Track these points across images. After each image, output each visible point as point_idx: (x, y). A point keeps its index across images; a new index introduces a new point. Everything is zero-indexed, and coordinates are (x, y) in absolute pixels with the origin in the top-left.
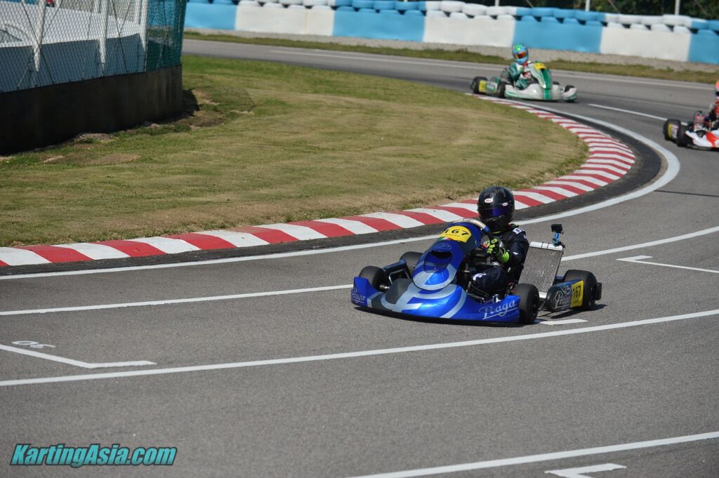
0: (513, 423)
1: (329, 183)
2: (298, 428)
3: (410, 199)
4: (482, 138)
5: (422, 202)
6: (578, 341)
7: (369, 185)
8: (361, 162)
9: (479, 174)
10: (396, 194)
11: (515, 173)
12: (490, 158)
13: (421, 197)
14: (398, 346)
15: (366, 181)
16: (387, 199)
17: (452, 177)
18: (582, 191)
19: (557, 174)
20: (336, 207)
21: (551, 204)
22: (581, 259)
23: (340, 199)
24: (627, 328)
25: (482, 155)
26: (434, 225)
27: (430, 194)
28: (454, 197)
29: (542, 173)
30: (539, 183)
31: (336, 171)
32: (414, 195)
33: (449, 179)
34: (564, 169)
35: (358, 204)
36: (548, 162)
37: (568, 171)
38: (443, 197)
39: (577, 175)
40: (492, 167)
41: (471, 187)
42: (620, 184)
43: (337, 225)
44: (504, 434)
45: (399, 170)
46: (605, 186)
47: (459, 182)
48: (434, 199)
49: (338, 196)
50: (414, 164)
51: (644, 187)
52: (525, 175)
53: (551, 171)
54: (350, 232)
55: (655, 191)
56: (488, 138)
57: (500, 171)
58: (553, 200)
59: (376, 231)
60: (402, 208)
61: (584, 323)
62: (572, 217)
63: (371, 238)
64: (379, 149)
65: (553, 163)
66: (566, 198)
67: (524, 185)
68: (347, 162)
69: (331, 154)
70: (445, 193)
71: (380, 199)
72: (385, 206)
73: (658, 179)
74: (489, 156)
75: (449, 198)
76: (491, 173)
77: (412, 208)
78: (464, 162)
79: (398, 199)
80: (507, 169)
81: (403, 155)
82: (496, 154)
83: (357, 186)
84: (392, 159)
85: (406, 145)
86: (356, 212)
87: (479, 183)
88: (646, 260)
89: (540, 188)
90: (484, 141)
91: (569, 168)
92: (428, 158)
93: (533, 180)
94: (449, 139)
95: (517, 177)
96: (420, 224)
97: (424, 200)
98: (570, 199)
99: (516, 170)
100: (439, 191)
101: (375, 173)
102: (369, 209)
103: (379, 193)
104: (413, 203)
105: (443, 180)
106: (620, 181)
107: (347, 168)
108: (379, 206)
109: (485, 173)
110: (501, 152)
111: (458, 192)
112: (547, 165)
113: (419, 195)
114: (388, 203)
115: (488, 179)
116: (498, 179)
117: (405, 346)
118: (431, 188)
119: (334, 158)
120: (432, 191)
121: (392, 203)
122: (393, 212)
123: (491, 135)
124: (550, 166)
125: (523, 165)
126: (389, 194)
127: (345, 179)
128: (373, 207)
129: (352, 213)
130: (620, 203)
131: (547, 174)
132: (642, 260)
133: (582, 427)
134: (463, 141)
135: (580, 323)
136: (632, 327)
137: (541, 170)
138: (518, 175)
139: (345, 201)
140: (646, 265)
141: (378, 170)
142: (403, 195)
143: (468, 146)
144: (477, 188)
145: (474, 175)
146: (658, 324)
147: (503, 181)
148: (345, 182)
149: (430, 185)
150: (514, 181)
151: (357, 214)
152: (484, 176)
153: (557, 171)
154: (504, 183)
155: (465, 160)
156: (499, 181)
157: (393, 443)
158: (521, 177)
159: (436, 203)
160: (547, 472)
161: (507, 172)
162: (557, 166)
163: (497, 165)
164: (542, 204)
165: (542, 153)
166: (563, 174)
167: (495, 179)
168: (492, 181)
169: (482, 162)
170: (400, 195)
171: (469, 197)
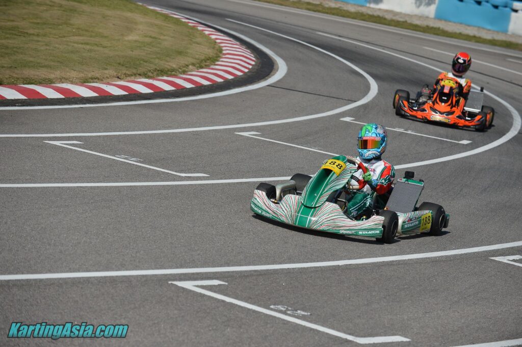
0: (149, 245)
1: (31, 59)
3: (90, 76)
4: (146, 36)
5: (98, 79)
6: (201, 190)
7: (61, 63)
8: (57, 46)
9: (142, 62)
10: (80, 71)
11: (167, 63)
12: (151, 51)
13: (98, 75)
14: (71, 182)
15: (59, 60)
16: (73, 74)
17: (122, 63)
18: (214, 81)
19: (198, 67)
20: (36, 77)
21: (191, 88)
22: (209, 131)
23: (39, 72)
24: (237, 183)
25: (145, 48)
26: (106, 97)
27: (105, 73)
28: (122, 77)
29: (188, 66)
30: (184, 72)
31: (38, 51)
32: (93, 73)
33: (119, 64)
34: (203, 64)
35: (52, 76)
36: (192, 58)
37: (206, 65)
38: (114, 77)
39: (212, 69)
40: (152, 58)
41: (135, 71)
42: (242, 78)
43: (35, 90)
44: (142, 252)
45: (84, 54)
46: (232, 79)
47: (127, 67)
48: (107, 77)
49: (38, 69)
50: (95, 51)
51: (259, 82)
52: (174, 66)
53: (193, 64)
54: (44, 96)
55: (268, 86)
56: (150, 37)
57: (157, 61)
58: (193, 86)
59: (62, 97)
60: (83, 82)
61: (207, 177)
63: (59, 102)
64: (71, 38)
65: (196, 59)
66: (202, 85)
67: (173, 73)
68: (46, 45)
69: (35, 38)
70: (115, 74)
71: (68, 74)
72: (71, 80)
73: (270, 77)
75: (118, 77)
76: (151, 63)
77: (90, 82)
78: (131, 52)
79: (82, 75)
80: (162, 60)
81: (87, 44)
82: (155, 49)
83: (53, 63)
84: (80, 46)
85: (91, 36)
86: (50, 82)
87: (140, 68)
88: (256, 135)
89: (184, 76)
90: (147, 38)
91: (207, 64)
92: (106, 47)
93: (180, 70)
94: (122, 35)
95: (168, 67)
96: (95, 95)
97: (98, 77)
98: (205, 86)
99: (168, 62)
100: (111, 72)
101: (66, 55)
102: (59, 80)
103: (67, 69)
104: (92, 79)
105: (115, 64)
106: (243, 77)
107: (47, 49)
108: (66, 79)
109: (146, 62)
111: (125, 74)
112: (191, 60)
114: (74, 78)
115: (147, 66)
116: (155, 67)
117: (76, 182)
118: (106, 69)
119: (38, 41)
120: (106, 72)
121: (76, 78)
122: (76, 84)
123: (153, 35)
124: (194, 61)
125: (173, 59)
126: (75, 70)
127: (44, 57)
128: (62, 80)
129: (47, 83)
130: (242, 92)
131: (190, 67)
132: (254, 135)
133: (198, 252)
134: (132, 37)
135: (204, 177)
136: (241, 183)
137: (187, 63)
138: (169, 66)
139: (42, 73)
140: (256, 139)
141: (68, 53)
142: (85, 73)
143: (136, 41)
144: (139, 72)
145: (138, 63)
147: (158, 69)
148: (45, 59)
149: (106, 67)
150: (166, 69)
151: (50, 84)
152: (145, 64)
153: (198, 65)
154: (158, 71)
155: (132, 51)
156: (156, 69)
157: (61, 252)
158: (171, 67)
159: (108, 80)
160: (170, 282)
161: (162, 63)
162: (198, 61)
163: (155, 56)
164: (184, 88)
165: (188, 51)
166: (202, 68)
167: (153, 67)
168: (150, 68)
169: (145, 54)
170: (83, 73)
171: (133, 78)
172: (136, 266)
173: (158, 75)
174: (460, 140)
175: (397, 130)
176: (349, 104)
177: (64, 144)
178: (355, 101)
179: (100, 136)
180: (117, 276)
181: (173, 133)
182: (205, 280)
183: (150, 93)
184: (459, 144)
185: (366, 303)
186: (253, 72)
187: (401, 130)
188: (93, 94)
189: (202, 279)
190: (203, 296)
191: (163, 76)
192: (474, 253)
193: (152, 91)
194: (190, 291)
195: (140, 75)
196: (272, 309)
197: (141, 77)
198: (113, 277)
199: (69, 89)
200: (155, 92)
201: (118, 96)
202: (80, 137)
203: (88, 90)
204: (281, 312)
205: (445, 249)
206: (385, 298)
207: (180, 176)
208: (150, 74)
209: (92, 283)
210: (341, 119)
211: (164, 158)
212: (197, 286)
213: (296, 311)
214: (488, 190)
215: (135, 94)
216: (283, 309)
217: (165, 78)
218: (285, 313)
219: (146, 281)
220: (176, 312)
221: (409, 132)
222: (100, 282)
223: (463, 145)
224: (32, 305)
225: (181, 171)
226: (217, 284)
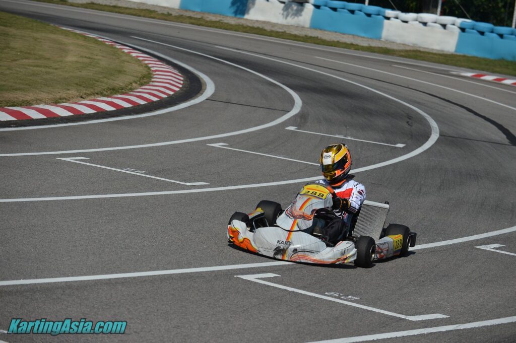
0: (199, 246)
1: (4, 83)
2: (73, 242)
3: (58, 97)
4: (82, 57)
5: (66, 99)
6: (211, 197)
7: (30, 85)
8: (17, 69)
9: (94, 82)
10: (49, 93)
11: (116, 82)
12: (96, 71)
13: (64, 96)
14: (102, 194)
15: (26, 82)
16: (44, 96)
17: (79, 83)
18: (161, 97)
19: (139, 84)
20: (16, 99)
21: (145, 105)
22: (184, 143)
23: (15, 94)
24: (236, 190)
25: (89, 69)
26: (80, 115)
27: (69, 94)
28: (84, 97)
29: (131, 84)
30: (131, 90)
31: (5, 75)
32: (60, 94)
33: (77, 84)
34: (143, 81)
35: (28, 98)
36: (132, 76)
37: (145, 83)
38: (77, 96)
39: (152, 86)
40: (100, 78)
41: (92, 90)
42: (181, 93)
43: (20, 112)
44: (198, 252)
45: (45, 77)
46: (173, 95)
47: (84, 87)
48: (72, 97)
49: (14, 92)
50: (51, 73)
51: (198, 97)
52: (121, 84)
53: (136, 83)
54: (30, 117)
55: (207, 99)
56: (86, 57)
57: (105, 80)
58: (146, 102)
59: (45, 117)
60: (56, 102)
61: (208, 185)
62: (163, 114)
63: (44, 122)
65: (135, 77)
66: (153, 102)
67: (123, 91)
68: (8, 69)
70: (78, 94)
71: (40, 95)
72: (44, 101)
73: (204, 91)
74: (94, 70)
75: (81, 97)
76: (101, 82)
77: (62, 103)
78: (79, 73)
79: (51, 96)
80: (109, 79)
81: (37, 66)
83: (23, 86)
84: (35, 68)
85: (36, 59)
87: (96, 88)
88: (225, 146)
89: (135, 93)
90: (84, 59)
91: (146, 81)
92: (56, 69)
93: (127, 88)
94: (61, 56)
95: (118, 86)
96: (70, 114)
97: (66, 97)
98: (155, 102)
99: (114, 81)
100: (73, 92)
101: (30, 78)
102: (35, 102)
103: (38, 91)
104: (60, 99)
105: (75, 85)
107: (11, 73)
108: (41, 100)
109: (98, 81)
110: (98, 67)
111: (85, 94)
112: (132, 79)
113: (63, 94)
114: (45, 99)
115: (100, 85)
116: (107, 86)
117: (107, 194)
118: (69, 90)
120: (70, 92)
121: (48, 99)
122: (49, 104)
123: (87, 56)
124: (134, 79)
125: (118, 77)
126: (44, 92)
128: (38, 101)
129: (27, 104)
130: (189, 107)
131: (134, 84)
134: (71, 58)
135: (206, 185)
136: (239, 189)
137: (131, 81)
138: (117, 84)
139: (19, 96)
140: (227, 149)
141: (31, 76)
142: (53, 94)
143: (77, 62)
144: (96, 92)
145: (91, 83)
146: (254, 188)
147: (110, 87)
148: (14, 82)
149: (67, 87)
150: (117, 88)
151: (30, 105)
152: (98, 83)
153: (138, 83)
154: (111, 89)
155: (81, 72)
156: (109, 88)
157: (134, 254)
158: (120, 85)
159: (74, 100)
160: (235, 276)
161: (110, 81)
162: (138, 79)
163: (101, 76)
164: (139, 105)
165: (124, 69)
166: (142, 85)
167: (106, 87)
168: (104, 87)
169: (91, 74)
170: (51, 94)
171: (92, 97)
172: (201, 264)
173: (111, 93)
174: (395, 144)
175: (337, 136)
176: (285, 114)
177: (75, 160)
178: (289, 112)
179: (98, 152)
180: (191, 273)
181: (156, 147)
182: (261, 273)
183: (114, 111)
184: (396, 147)
185: (398, 288)
186: (187, 87)
187: (342, 137)
188: (69, 114)
189: (259, 273)
190: (268, 286)
191: (116, 94)
192: (460, 243)
193: (115, 109)
194: (255, 283)
195: (97, 94)
196: (328, 296)
197: (99, 96)
198: (187, 273)
199: (48, 110)
200: (117, 110)
201: (89, 114)
202: (83, 153)
203: (63, 109)
204: (335, 297)
205: (434, 241)
206: (410, 283)
207: (186, 185)
208: (105, 92)
209: (175, 279)
210: (287, 128)
211: (163, 170)
212: (258, 279)
213: (348, 296)
214: (442, 187)
215: (102, 112)
216: (336, 295)
217: (119, 96)
218: (339, 298)
219: (216, 275)
220: (255, 300)
221: (349, 138)
222: (181, 278)
223: (400, 148)
224: (141, 299)
225: (184, 181)
226: (273, 276)
